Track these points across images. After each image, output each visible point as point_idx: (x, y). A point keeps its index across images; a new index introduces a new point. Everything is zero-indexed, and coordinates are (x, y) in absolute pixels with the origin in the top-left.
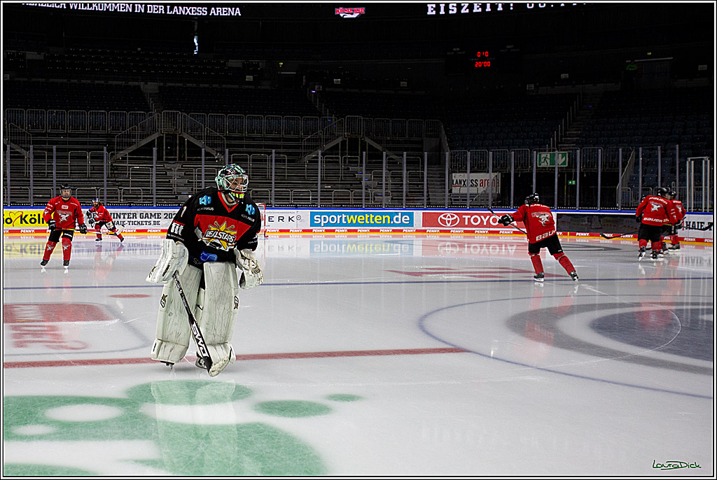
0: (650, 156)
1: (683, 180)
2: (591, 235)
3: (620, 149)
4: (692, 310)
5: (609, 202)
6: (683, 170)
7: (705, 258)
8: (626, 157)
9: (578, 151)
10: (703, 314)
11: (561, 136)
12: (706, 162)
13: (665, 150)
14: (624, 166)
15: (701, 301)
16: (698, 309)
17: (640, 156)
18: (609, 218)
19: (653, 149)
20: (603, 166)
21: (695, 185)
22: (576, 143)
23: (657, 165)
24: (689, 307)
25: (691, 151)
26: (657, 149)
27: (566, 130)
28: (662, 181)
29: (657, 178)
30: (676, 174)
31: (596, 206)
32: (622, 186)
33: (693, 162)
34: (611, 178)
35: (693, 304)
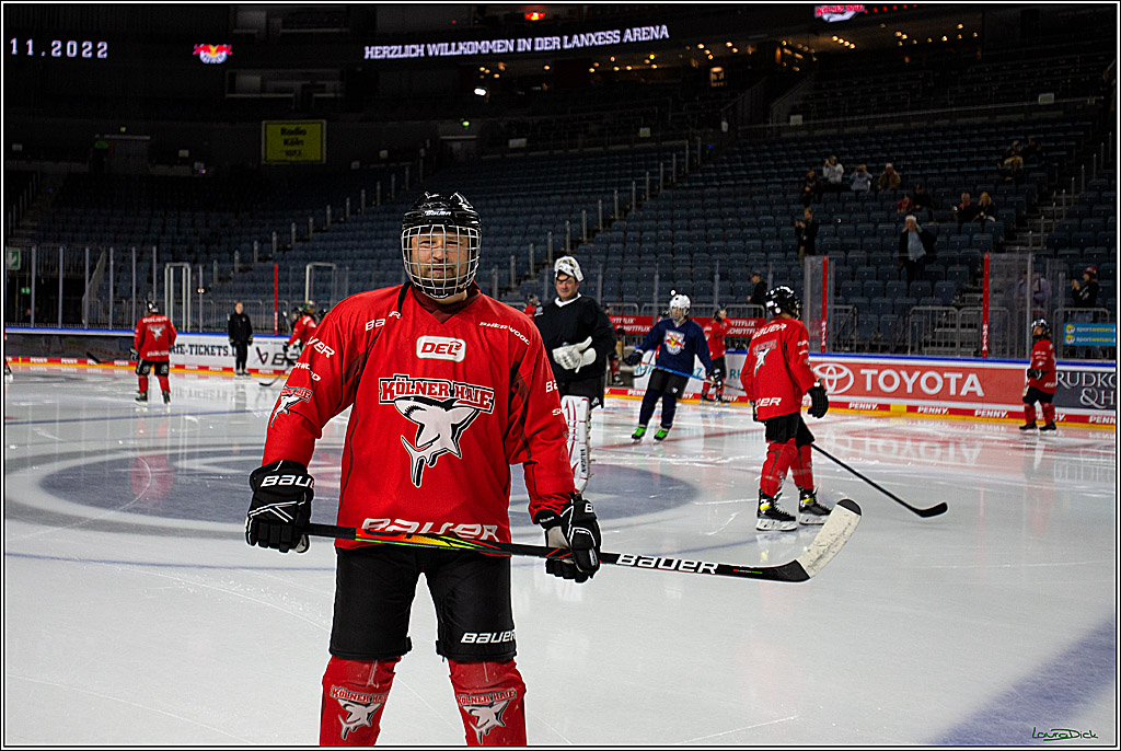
0: (124, 259)
1: (161, 291)
2: (49, 361)
3: (87, 250)
4: (171, 455)
5: (73, 318)
6: (161, 280)
7: (186, 388)
8: (94, 260)
9: (34, 250)
10: (183, 458)
11: (12, 228)
12: (187, 270)
13: (142, 253)
14: (92, 270)
15: (181, 444)
16: (177, 454)
17: (111, 257)
18: (72, 339)
19: (126, 251)
20: (66, 270)
21: (175, 297)
22: (32, 237)
23: (131, 271)
24: (168, 452)
25: (171, 256)
26: (131, 251)
27: (18, 220)
28: (137, 292)
29: (131, 288)
30: (152, 283)
31: (57, 322)
32: (90, 295)
33: (172, 270)
34: (75, 287)
35: (172, 448)
